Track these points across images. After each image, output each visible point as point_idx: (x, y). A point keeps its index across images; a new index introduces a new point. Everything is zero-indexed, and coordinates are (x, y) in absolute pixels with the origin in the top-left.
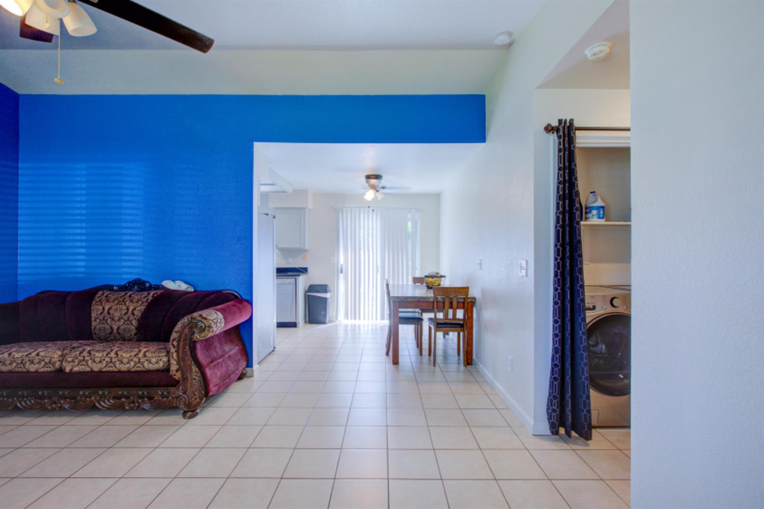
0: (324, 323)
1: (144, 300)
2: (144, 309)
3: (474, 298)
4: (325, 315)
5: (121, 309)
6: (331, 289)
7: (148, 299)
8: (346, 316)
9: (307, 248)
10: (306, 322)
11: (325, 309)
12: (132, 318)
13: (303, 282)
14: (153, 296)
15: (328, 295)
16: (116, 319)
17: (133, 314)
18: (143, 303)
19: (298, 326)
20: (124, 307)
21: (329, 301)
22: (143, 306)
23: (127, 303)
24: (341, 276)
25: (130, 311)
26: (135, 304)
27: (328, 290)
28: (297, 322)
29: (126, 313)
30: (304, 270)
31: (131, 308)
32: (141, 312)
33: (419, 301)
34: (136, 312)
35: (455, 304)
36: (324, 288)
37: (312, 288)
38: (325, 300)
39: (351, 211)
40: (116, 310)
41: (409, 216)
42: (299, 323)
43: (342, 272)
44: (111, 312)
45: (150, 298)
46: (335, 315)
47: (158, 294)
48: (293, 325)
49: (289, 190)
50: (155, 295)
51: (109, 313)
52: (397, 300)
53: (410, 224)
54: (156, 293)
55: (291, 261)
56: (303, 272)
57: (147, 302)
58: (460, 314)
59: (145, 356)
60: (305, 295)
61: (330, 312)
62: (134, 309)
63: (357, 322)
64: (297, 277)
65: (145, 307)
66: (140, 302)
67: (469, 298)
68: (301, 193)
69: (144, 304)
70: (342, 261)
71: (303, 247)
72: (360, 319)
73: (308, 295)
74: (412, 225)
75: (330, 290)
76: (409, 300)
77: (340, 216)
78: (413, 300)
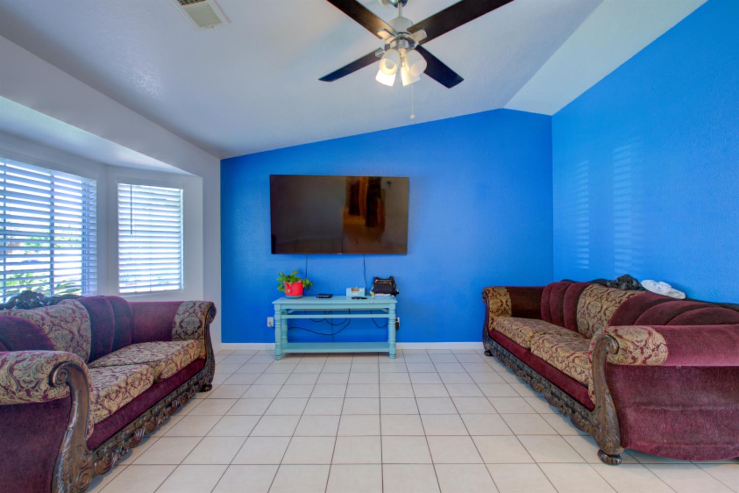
1: (618, 300)
2: (616, 310)
5: (597, 307)
7: (621, 300)
12: (603, 318)
14: (628, 297)
16: (592, 315)
17: (605, 314)
18: (616, 303)
20: (600, 305)
22: (615, 306)
23: (603, 301)
25: (603, 309)
26: (609, 303)
29: (600, 312)
31: (605, 307)
32: (612, 314)
34: (608, 313)
40: (593, 306)
44: (590, 307)
45: (624, 299)
47: (635, 295)
50: (631, 297)
51: (587, 308)
54: (633, 294)
57: (619, 302)
59: (573, 361)
62: (607, 309)
65: (616, 308)
66: (614, 302)
69: (617, 305)
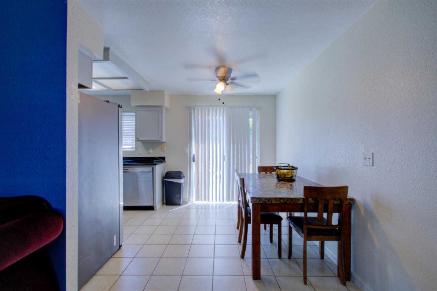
0: (179, 204)
3: (352, 200)
4: (180, 198)
6: (184, 175)
8: (198, 199)
9: (164, 140)
10: (163, 203)
11: (180, 193)
13: (159, 170)
15: (182, 181)
19: (155, 208)
21: (183, 185)
24: (194, 164)
27: (182, 176)
28: (154, 206)
30: (162, 159)
33: (285, 203)
35: (330, 207)
36: (179, 175)
37: (168, 175)
38: (180, 185)
39: (202, 109)
41: (251, 113)
42: (156, 207)
43: (194, 161)
46: (188, 198)
48: (151, 208)
49: (147, 88)
52: (258, 202)
53: (251, 120)
55: (151, 151)
56: (161, 162)
58: (335, 218)
60: (163, 181)
61: (184, 195)
63: (206, 202)
64: (154, 166)
67: (347, 199)
68: (158, 93)
70: (194, 152)
71: (160, 139)
72: (209, 201)
73: (165, 181)
74: (253, 121)
75: (184, 177)
76: (274, 202)
77: (193, 113)
78: (278, 202)
